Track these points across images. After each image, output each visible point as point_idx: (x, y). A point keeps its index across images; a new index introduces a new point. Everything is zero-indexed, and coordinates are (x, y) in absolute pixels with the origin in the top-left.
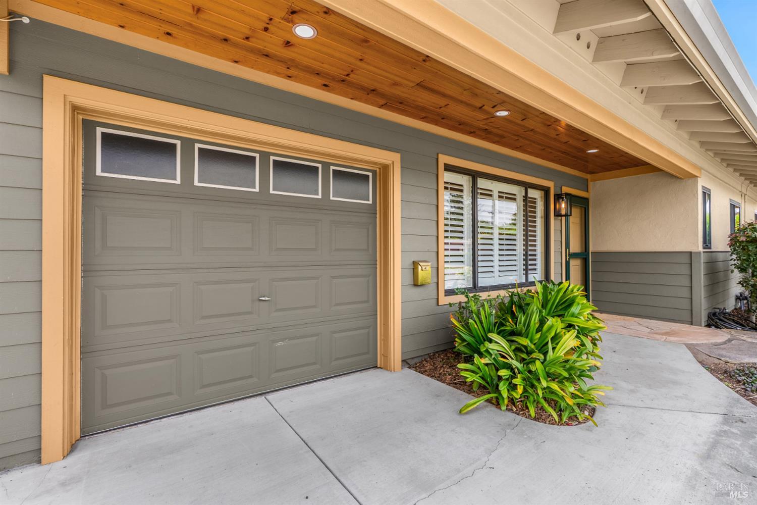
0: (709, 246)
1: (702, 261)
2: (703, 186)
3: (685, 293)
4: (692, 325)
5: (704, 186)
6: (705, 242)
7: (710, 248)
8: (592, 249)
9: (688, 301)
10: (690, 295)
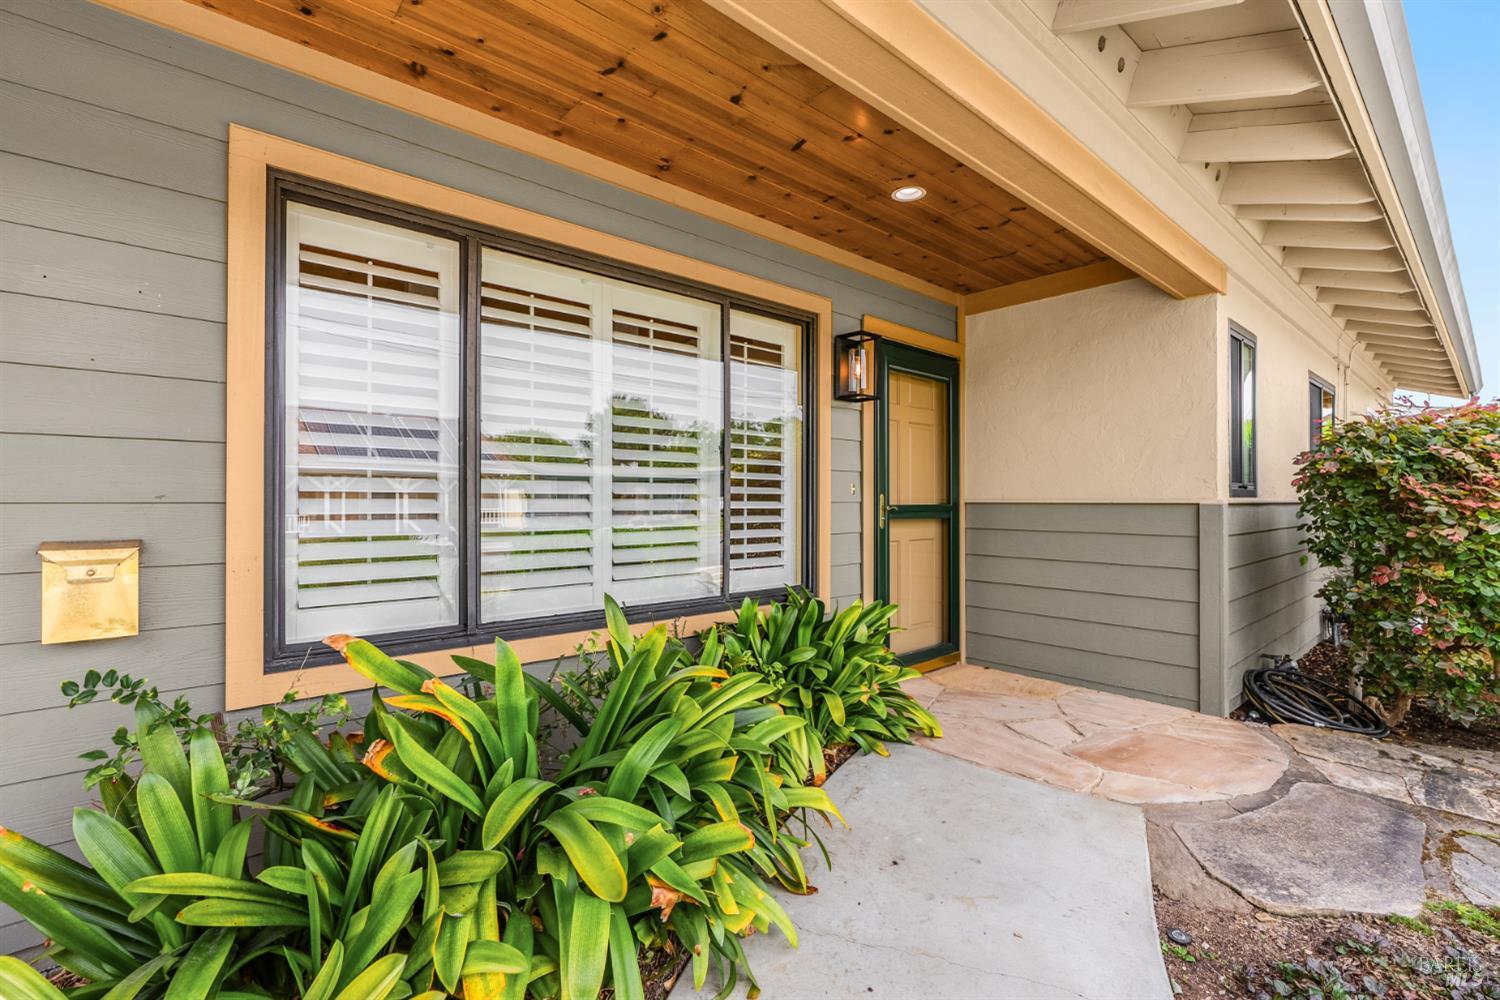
0: (1250, 488)
1: (1226, 531)
2: (1231, 321)
3: (1182, 619)
4: (1198, 710)
5: (1235, 320)
6: (1236, 474)
7: (1253, 494)
8: (967, 494)
9: (1190, 642)
10: (1194, 626)
